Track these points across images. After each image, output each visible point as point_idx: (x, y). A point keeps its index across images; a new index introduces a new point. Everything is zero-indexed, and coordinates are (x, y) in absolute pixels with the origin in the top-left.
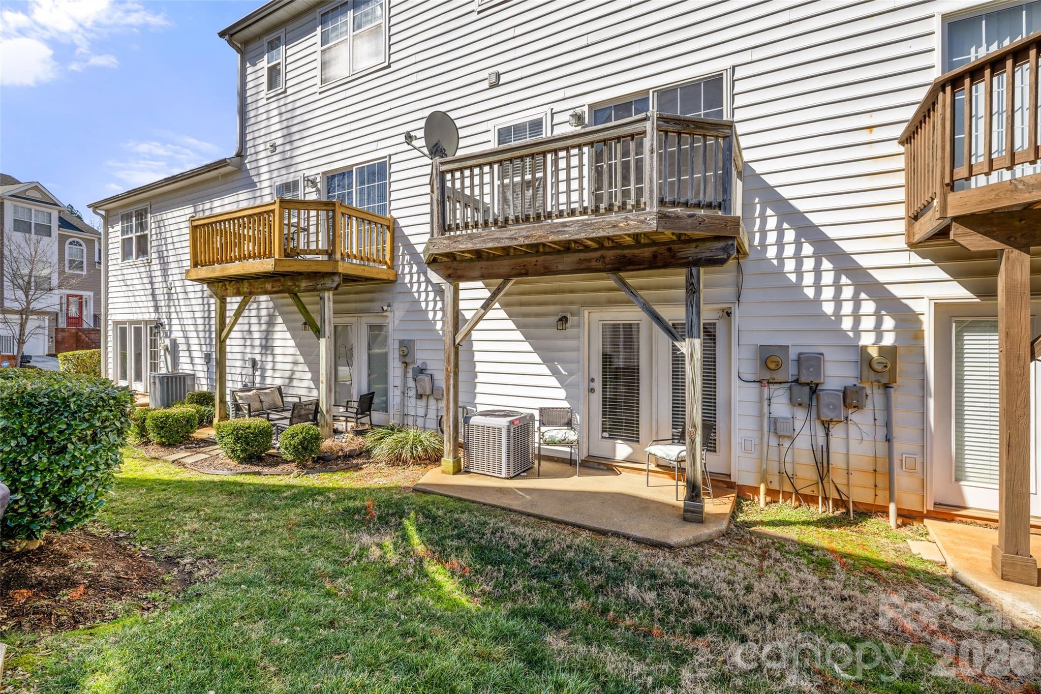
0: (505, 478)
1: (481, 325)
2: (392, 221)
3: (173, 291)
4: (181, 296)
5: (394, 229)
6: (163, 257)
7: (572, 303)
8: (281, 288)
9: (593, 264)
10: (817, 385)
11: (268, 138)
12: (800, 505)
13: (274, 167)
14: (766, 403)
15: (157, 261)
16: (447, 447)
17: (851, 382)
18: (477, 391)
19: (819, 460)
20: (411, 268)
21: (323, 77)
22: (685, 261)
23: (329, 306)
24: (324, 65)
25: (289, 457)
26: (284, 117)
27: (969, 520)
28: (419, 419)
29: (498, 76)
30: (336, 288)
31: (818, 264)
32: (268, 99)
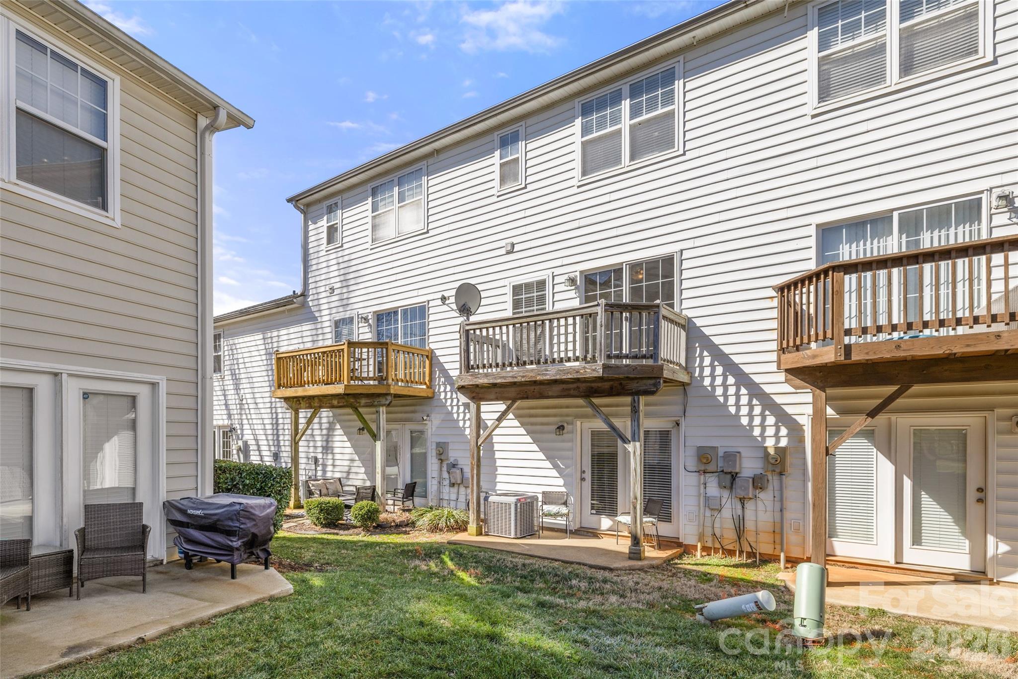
0: (514, 538)
1: (497, 431)
2: (430, 351)
3: (244, 402)
4: (251, 406)
5: (432, 357)
6: (235, 374)
7: (567, 415)
8: (345, 404)
9: (572, 392)
10: (737, 473)
11: (328, 282)
12: (726, 557)
13: (333, 305)
14: (702, 486)
15: (230, 378)
16: (472, 517)
17: (759, 472)
18: (497, 480)
19: (737, 525)
20: (445, 388)
21: (374, 237)
22: (631, 391)
23: (383, 417)
24: (374, 227)
25: (359, 524)
26: (342, 266)
27: (833, 563)
28: (451, 502)
29: (513, 245)
30: (389, 405)
31: (738, 390)
32: (327, 251)
